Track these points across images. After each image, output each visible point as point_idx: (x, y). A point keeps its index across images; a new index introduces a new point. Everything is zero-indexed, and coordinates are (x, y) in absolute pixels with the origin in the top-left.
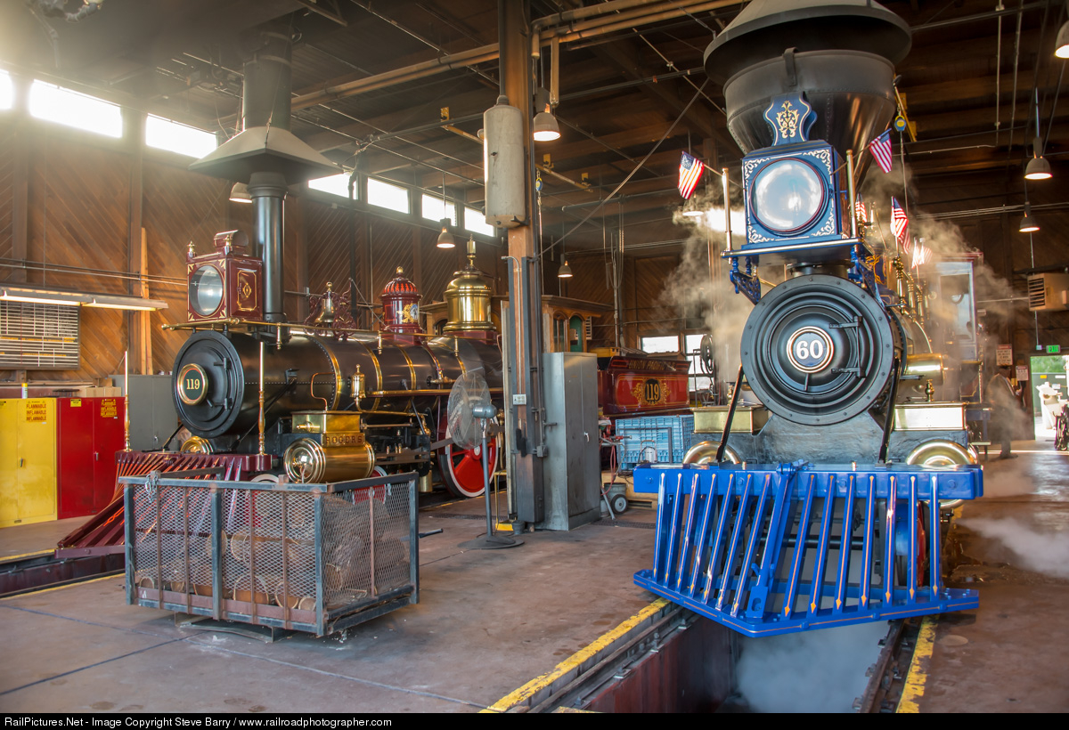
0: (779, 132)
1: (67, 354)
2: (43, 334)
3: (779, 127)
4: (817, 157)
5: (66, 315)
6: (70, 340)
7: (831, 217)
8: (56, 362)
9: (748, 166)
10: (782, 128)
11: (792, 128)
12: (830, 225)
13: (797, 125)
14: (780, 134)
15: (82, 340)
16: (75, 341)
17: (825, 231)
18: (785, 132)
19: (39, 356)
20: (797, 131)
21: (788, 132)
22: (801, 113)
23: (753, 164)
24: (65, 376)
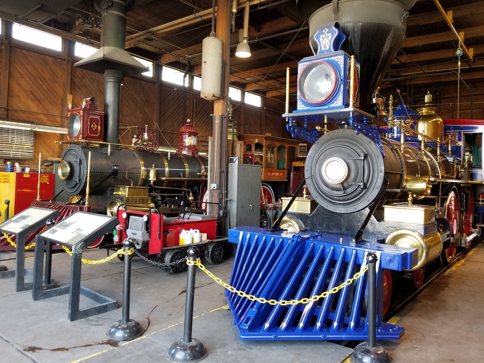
0: (320, 46)
1: (27, 152)
2: (14, 142)
3: (320, 44)
4: (336, 60)
5: (27, 134)
6: (29, 146)
7: (341, 96)
8: (21, 156)
9: (302, 66)
10: (322, 44)
11: (327, 44)
12: (340, 100)
13: (330, 42)
14: (321, 47)
15: (35, 146)
16: (32, 146)
17: (337, 104)
18: (323, 47)
19: (12, 152)
20: (330, 46)
21: (325, 47)
22: (332, 35)
23: (303, 65)
24: (27, 162)
